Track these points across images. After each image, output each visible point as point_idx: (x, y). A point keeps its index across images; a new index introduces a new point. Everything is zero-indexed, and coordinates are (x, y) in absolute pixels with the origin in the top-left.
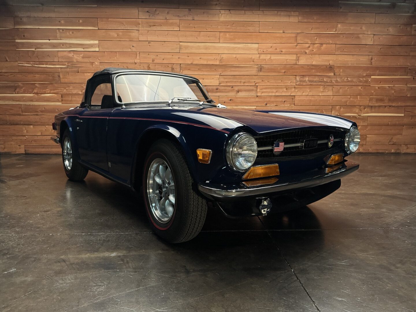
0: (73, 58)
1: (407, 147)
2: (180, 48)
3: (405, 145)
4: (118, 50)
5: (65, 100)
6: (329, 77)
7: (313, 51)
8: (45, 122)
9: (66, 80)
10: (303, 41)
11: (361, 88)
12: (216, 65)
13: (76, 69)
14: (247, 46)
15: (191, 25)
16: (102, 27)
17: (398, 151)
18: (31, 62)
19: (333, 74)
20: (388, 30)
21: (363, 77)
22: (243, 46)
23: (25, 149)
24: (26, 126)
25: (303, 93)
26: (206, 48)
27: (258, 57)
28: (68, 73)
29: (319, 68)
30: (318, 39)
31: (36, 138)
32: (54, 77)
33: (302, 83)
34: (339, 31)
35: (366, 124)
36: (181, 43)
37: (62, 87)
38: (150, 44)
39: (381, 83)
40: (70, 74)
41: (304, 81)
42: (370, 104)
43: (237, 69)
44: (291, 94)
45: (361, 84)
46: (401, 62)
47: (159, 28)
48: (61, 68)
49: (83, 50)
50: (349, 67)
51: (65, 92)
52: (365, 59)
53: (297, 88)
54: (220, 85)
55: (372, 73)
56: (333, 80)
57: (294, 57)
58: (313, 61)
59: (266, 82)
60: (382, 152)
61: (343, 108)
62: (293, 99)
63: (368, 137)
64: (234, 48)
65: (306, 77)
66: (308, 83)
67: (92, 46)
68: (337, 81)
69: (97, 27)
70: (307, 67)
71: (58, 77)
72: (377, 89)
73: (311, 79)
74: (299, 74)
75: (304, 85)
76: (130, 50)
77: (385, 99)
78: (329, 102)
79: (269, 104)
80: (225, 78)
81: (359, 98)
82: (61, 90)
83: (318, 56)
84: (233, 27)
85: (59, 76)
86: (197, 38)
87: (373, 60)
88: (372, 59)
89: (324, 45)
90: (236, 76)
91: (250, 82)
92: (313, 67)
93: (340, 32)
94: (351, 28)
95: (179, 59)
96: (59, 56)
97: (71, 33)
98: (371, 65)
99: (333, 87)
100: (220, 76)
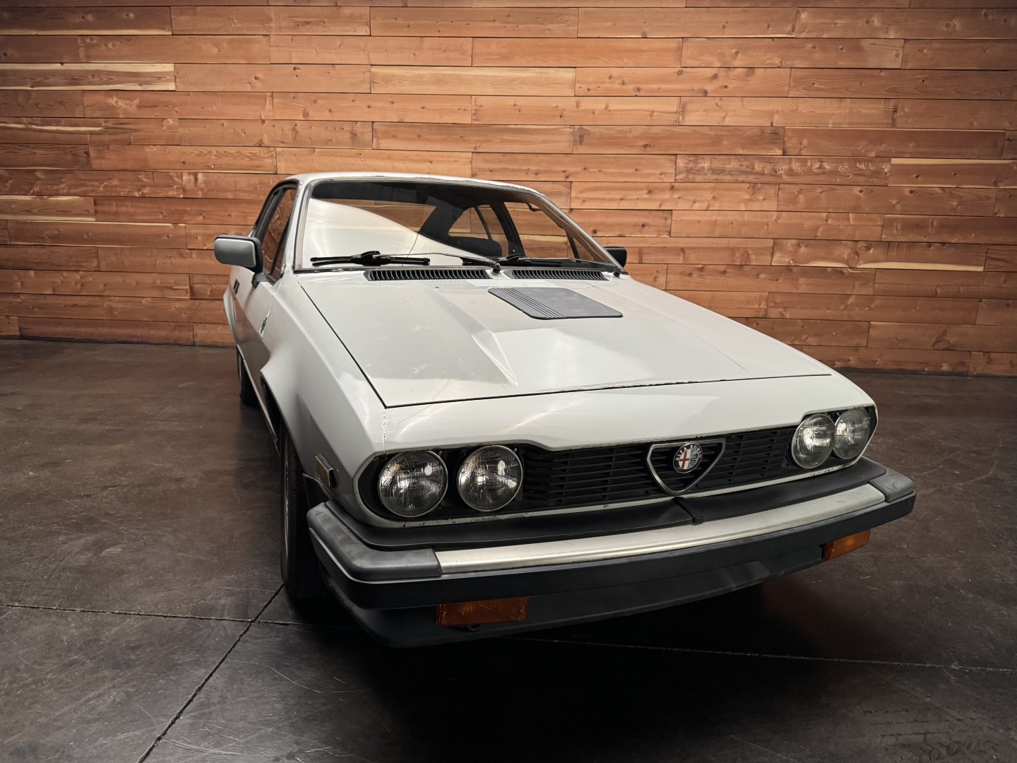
0: (118, 108)
1: (988, 358)
2: (372, 82)
3: (981, 353)
4: (220, 88)
5: (103, 213)
6: (768, 159)
7: (726, 87)
8: (61, 264)
9: (103, 162)
10: (697, 60)
11: (861, 191)
12: (463, 126)
13: (126, 136)
14: (544, 75)
15: (400, 21)
16: (181, 30)
17: (960, 369)
18: (24, 119)
19: (780, 152)
20: (947, 26)
21: (868, 162)
22: (533, 75)
23: (21, 326)
24: (21, 272)
25: (694, 202)
26: (439, 81)
27: (575, 104)
28: (106, 145)
29: (740, 135)
30: (740, 55)
31: (42, 301)
32: (76, 155)
33: (691, 176)
34: (804, 31)
35: (870, 291)
36: (374, 69)
37: (97, 180)
38: (298, 71)
39: (919, 178)
40: (111, 148)
41: (698, 171)
42: (883, 236)
43: (518, 137)
44: (661, 205)
45: (861, 180)
46: (982, 120)
47: (319, 30)
48: (92, 133)
49: (138, 88)
50: (829, 134)
51: (101, 192)
52: (874, 109)
53: (678, 190)
55: (894, 149)
56: (783, 168)
57: (672, 105)
58: (723, 115)
59: (595, 172)
60: (913, 369)
61: (807, 246)
62: (666, 219)
63: (875, 327)
64: (511, 81)
65: (703, 159)
66: (709, 175)
67: (160, 78)
68: (791, 172)
69: (169, 31)
70: (706, 130)
71: (85, 155)
72: (910, 195)
73: (717, 164)
74: (683, 151)
75: (696, 180)
76: (248, 88)
77: (930, 224)
78: (767, 229)
79: (601, 231)
80: (487, 161)
81: (854, 219)
82: (93, 186)
83: (740, 104)
84: (506, 25)
85: (87, 153)
86: (414, 54)
87: (900, 113)
88: (895, 111)
89: (759, 72)
90: (515, 156)
91: (555, 172)
92: (726, 133)
93: (803, 35)
94: (836, 21)
95: (370, 109)
96: (85, 104)
97: (110, 46)
98: (893, 127)
99: (779, 189)
100: (475, 154)
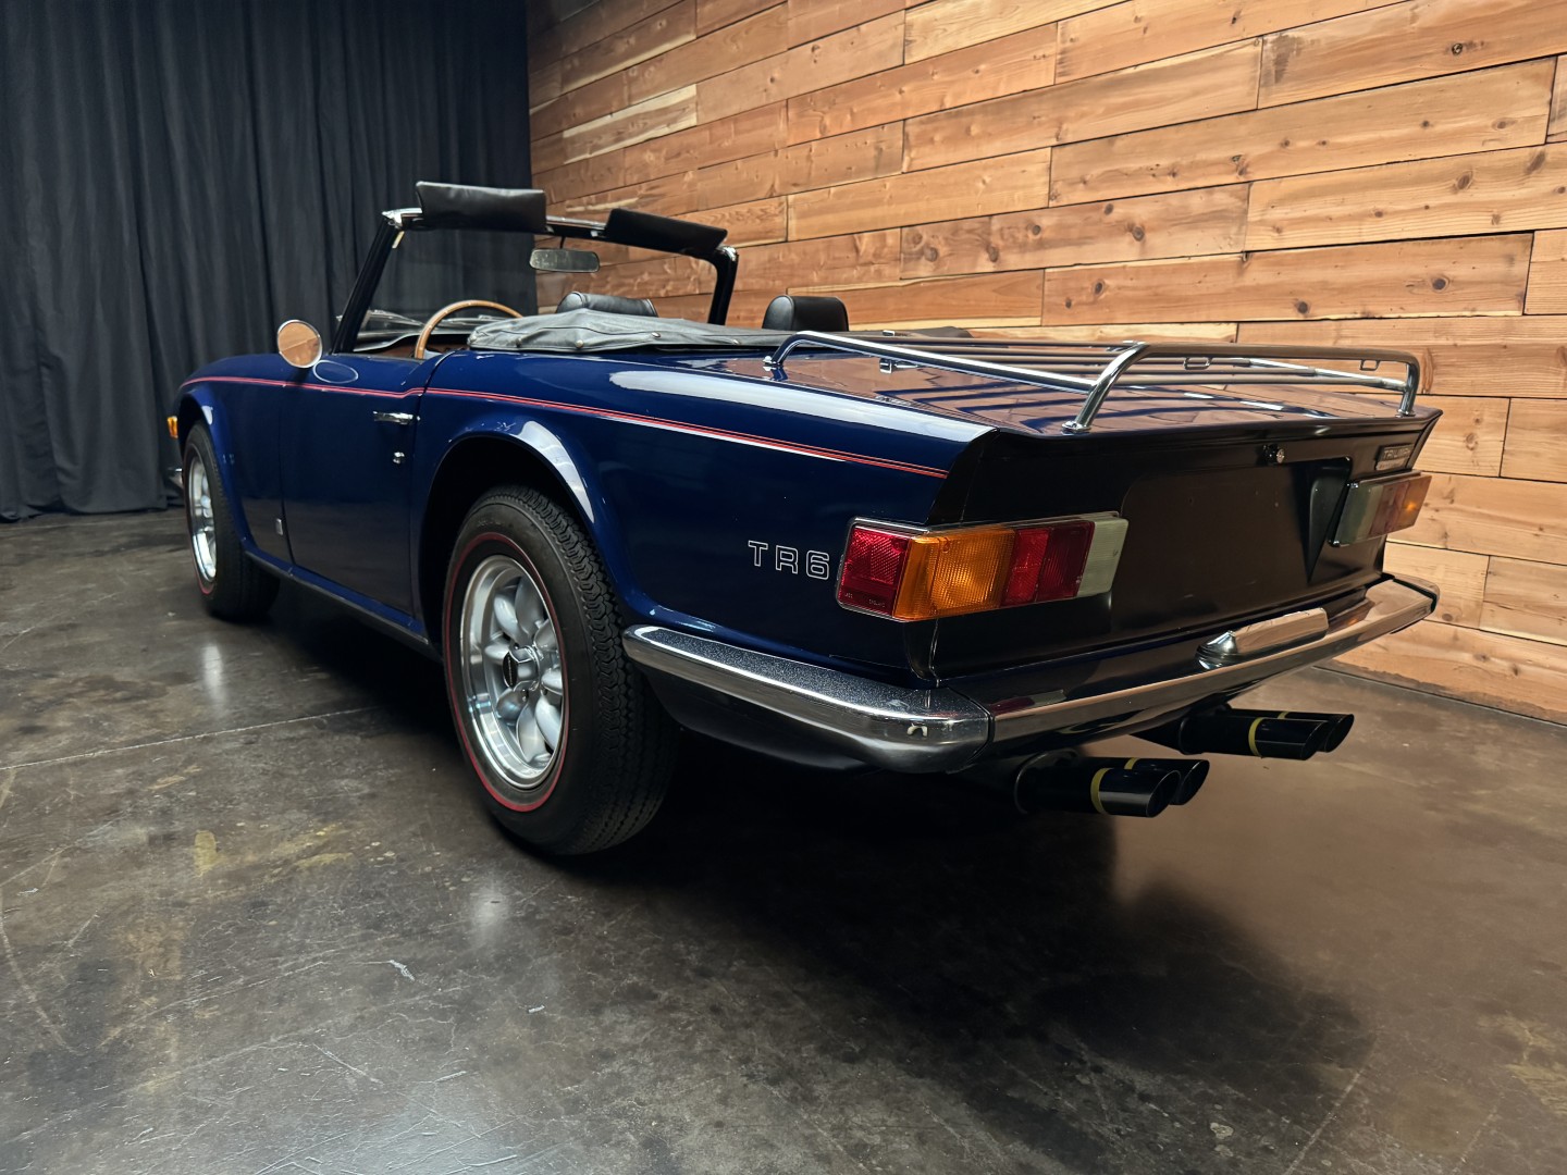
0: (650, 166)
4: (736, 108)
12: (1040, 92)
16: (704, 28)
36: (913, 16)
38: (817, 52)
44: (1496, 219)
49: (665, 130)
53: (1555, 166)
54: (1052, 204)
59: (1310, 149)
62: (1511, 259)
67: (684, 109)
69: (694, 33)
76: (764, 102)
79: (1319, 305)
95: (903, 97)
96: (627, 165)
97: (646, 75)
100: (1057, 150)
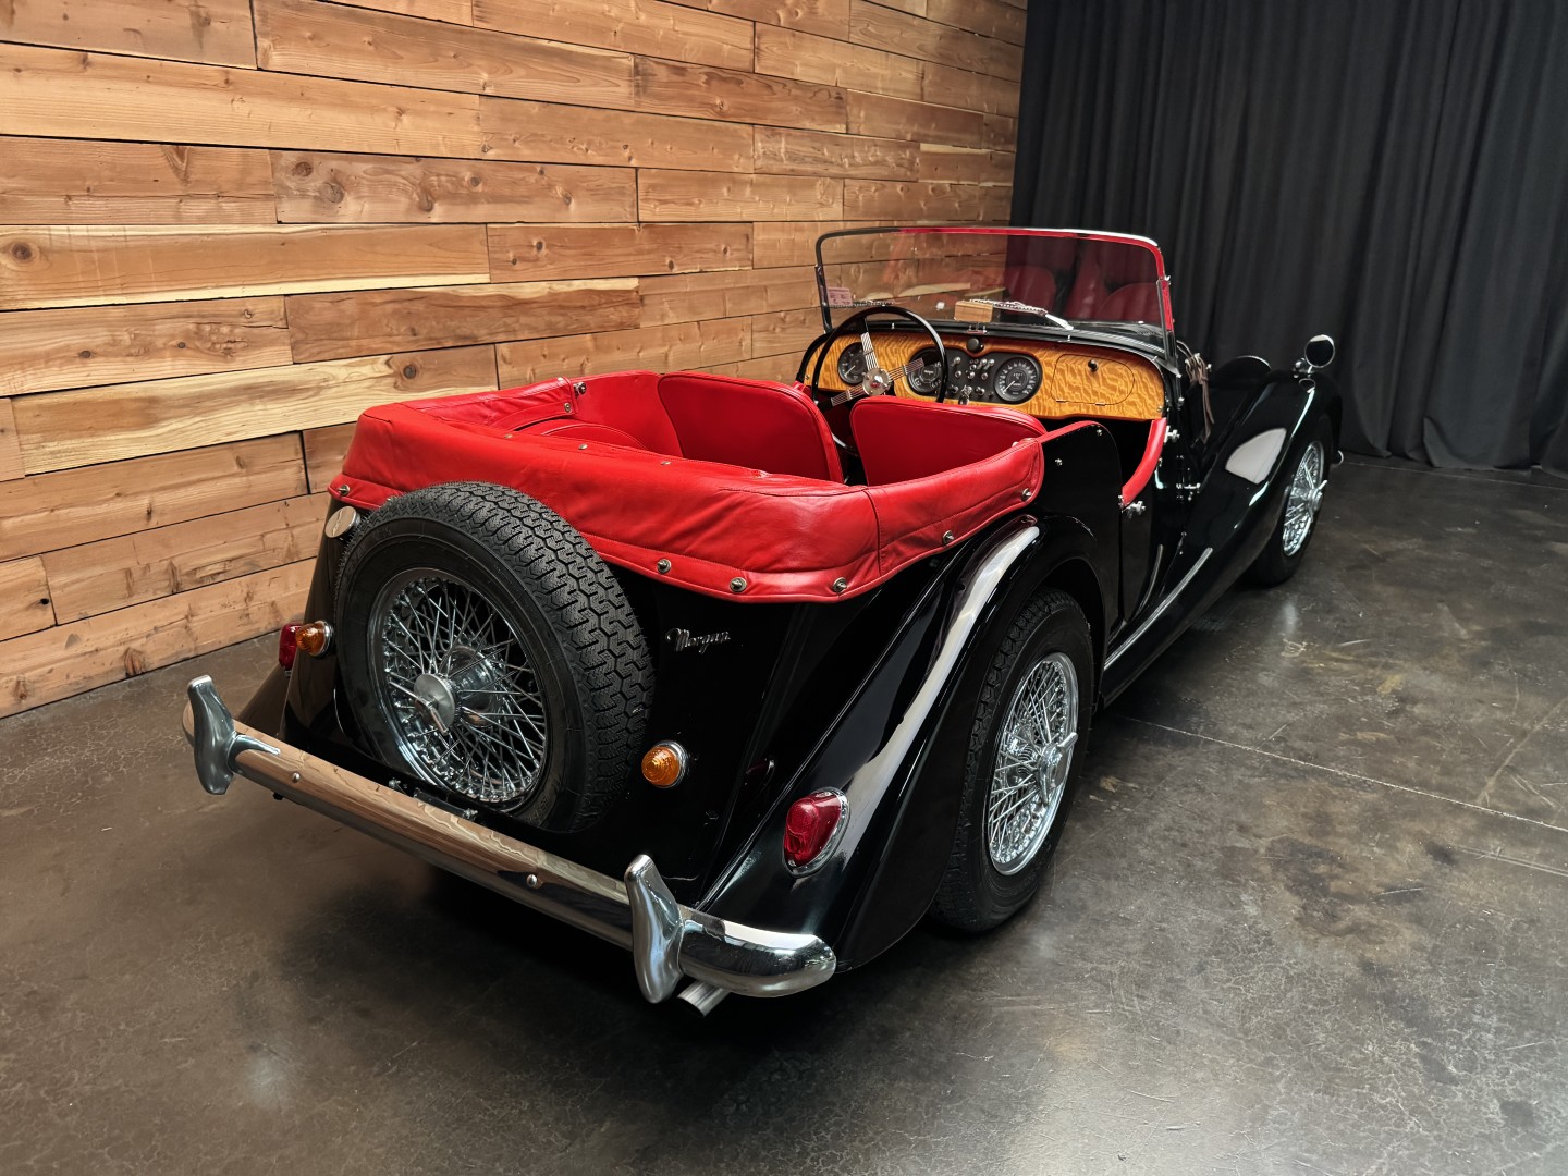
6: (834, 139)
7: (797, 13)
11: (902, 189)
12: (459, 31)
19: (841, 128)
21: (907, 148)
25: (774, 207)
27: (633, 10)
29: (811, 98)
33: (769, 164)
39: (938, 171)
41: (775, 155)
42: (915, 253)
45: (902, 173)
46: (972, 96)
50: (879, 104)
52: (909, 71)
54: (485, 156)
55: (923, 131)
56: (846, 154)
57: (743, 34)
59: (665, 151)
62: (748, 238)
65: (780, 134)
68: (853, 161)
73: (792, 145)
74: (761, 118)
75: (775, 170)
79: (679, 265)
80: (506, 119)
87: (926, 81)
88: (923, 77)
92: (798, 92)
98: (922, 99)
99: (844, 186)
100: (484, 99)
